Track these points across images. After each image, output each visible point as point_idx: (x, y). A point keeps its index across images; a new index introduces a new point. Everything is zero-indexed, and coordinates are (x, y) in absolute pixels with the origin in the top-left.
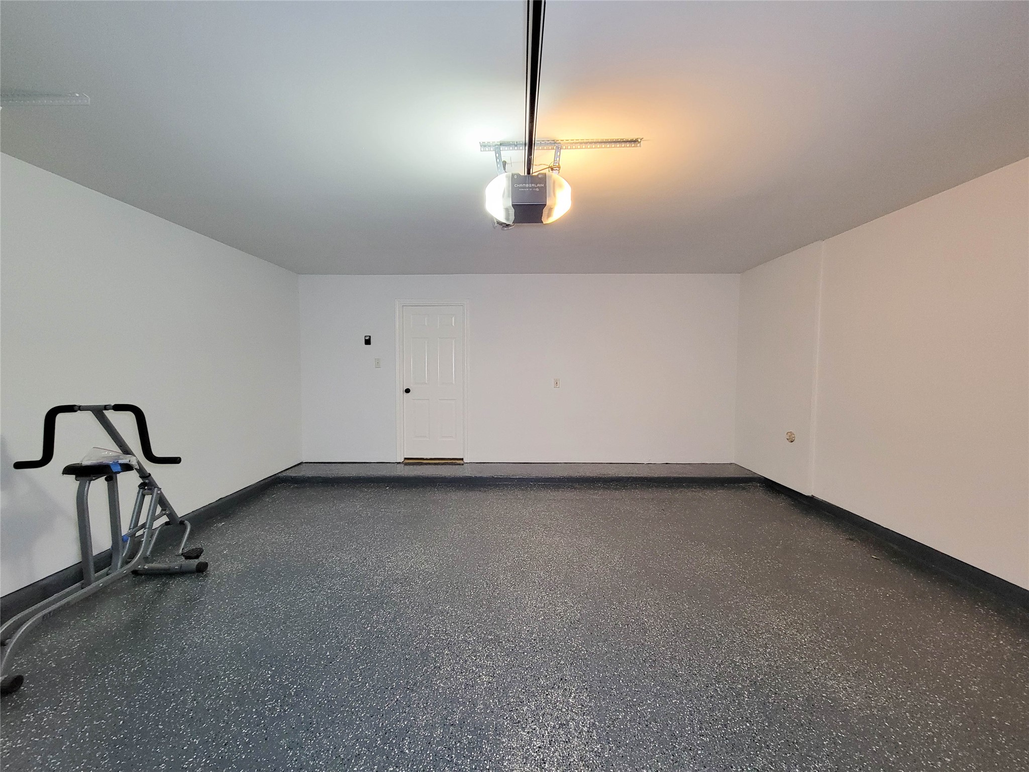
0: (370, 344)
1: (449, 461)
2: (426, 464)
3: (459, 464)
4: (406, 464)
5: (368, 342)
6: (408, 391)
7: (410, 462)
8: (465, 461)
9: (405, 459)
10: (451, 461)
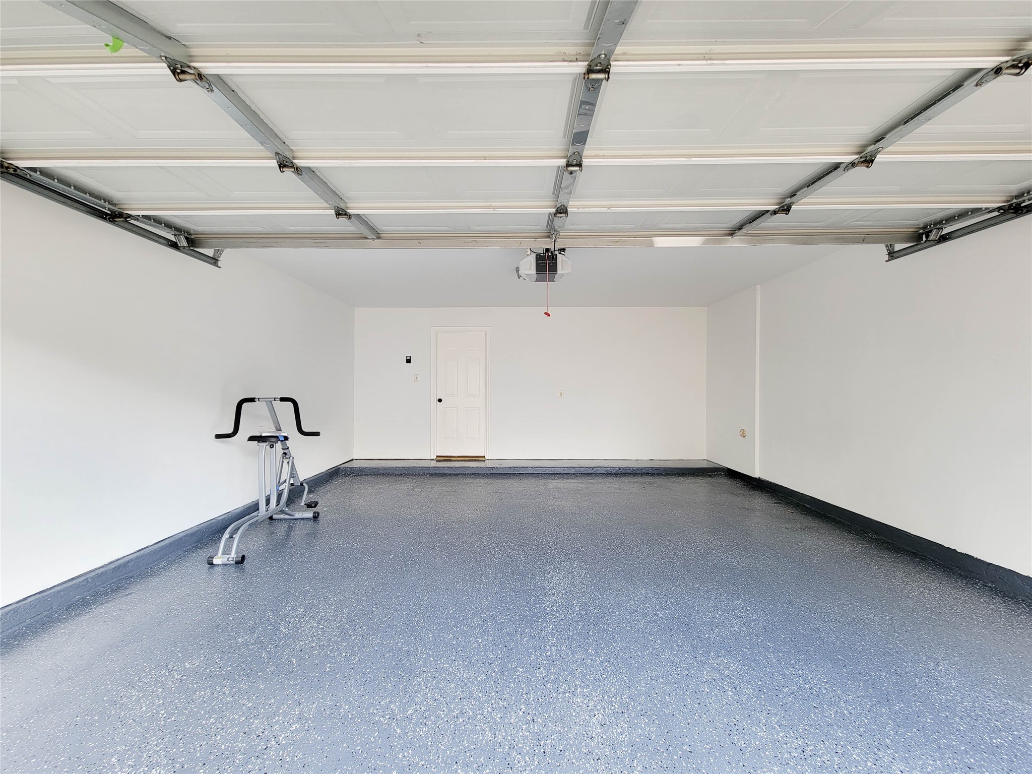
0: (410, 363)
1: (473, 459)
2: (455, 461)
3: (482, 461)
4: (438, 461)
5: (409, 361)
6: (440, 400)
7: (440, 459)
8: (487, 458)
9: (437, 456)
10: (475, 458)
